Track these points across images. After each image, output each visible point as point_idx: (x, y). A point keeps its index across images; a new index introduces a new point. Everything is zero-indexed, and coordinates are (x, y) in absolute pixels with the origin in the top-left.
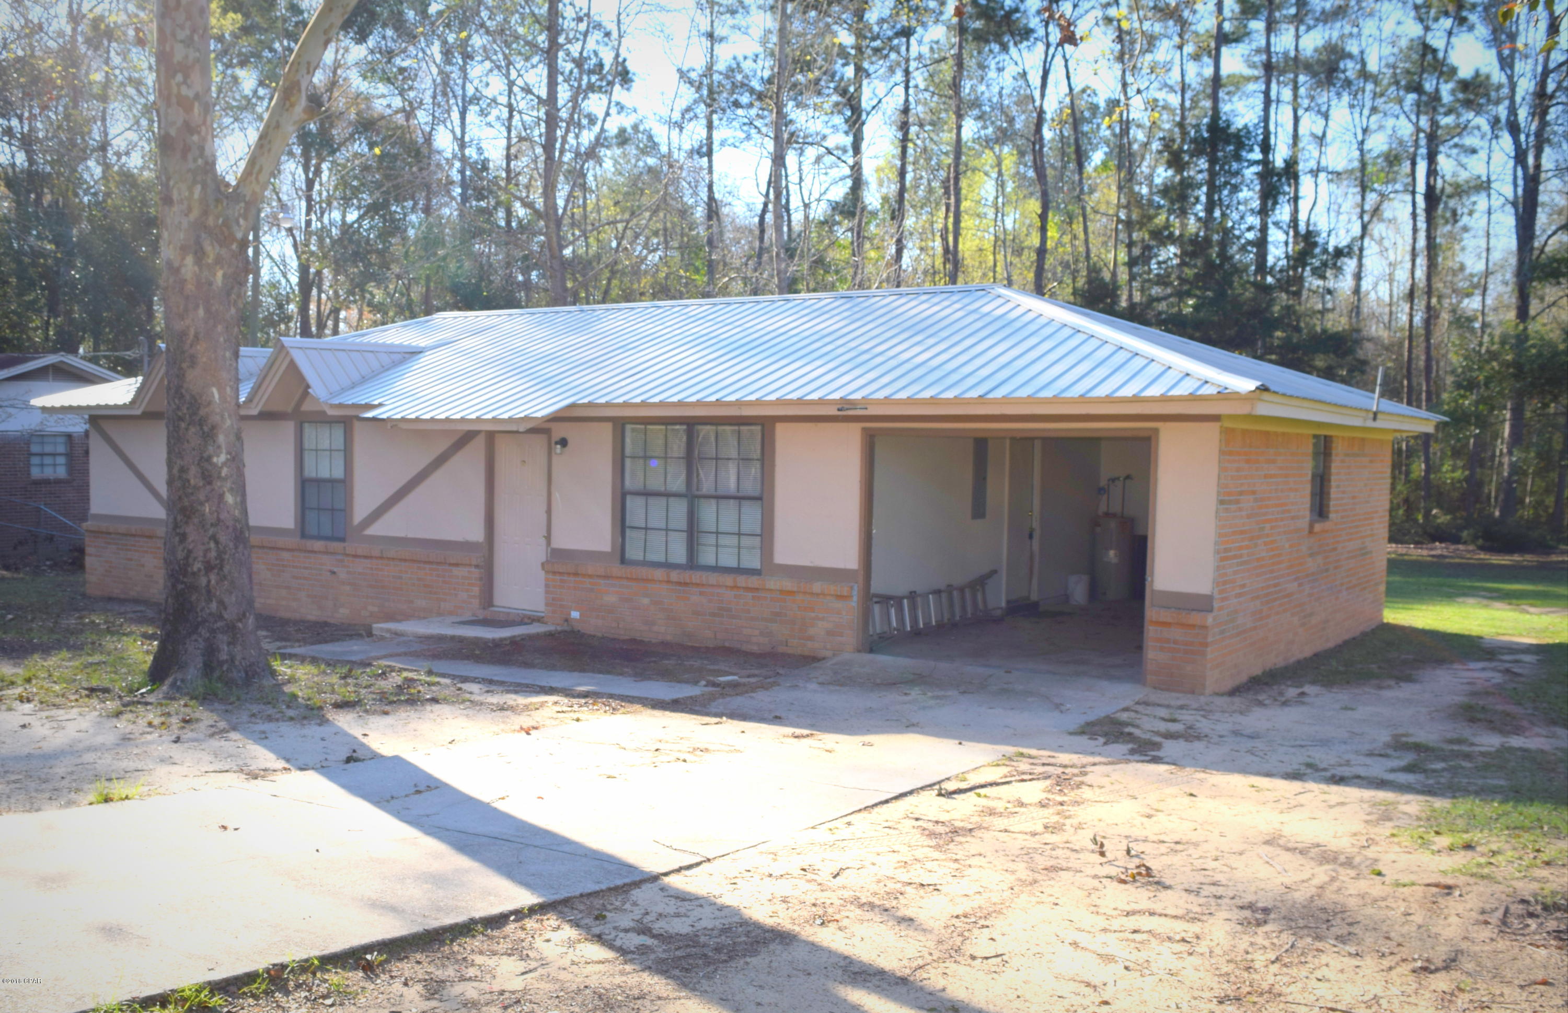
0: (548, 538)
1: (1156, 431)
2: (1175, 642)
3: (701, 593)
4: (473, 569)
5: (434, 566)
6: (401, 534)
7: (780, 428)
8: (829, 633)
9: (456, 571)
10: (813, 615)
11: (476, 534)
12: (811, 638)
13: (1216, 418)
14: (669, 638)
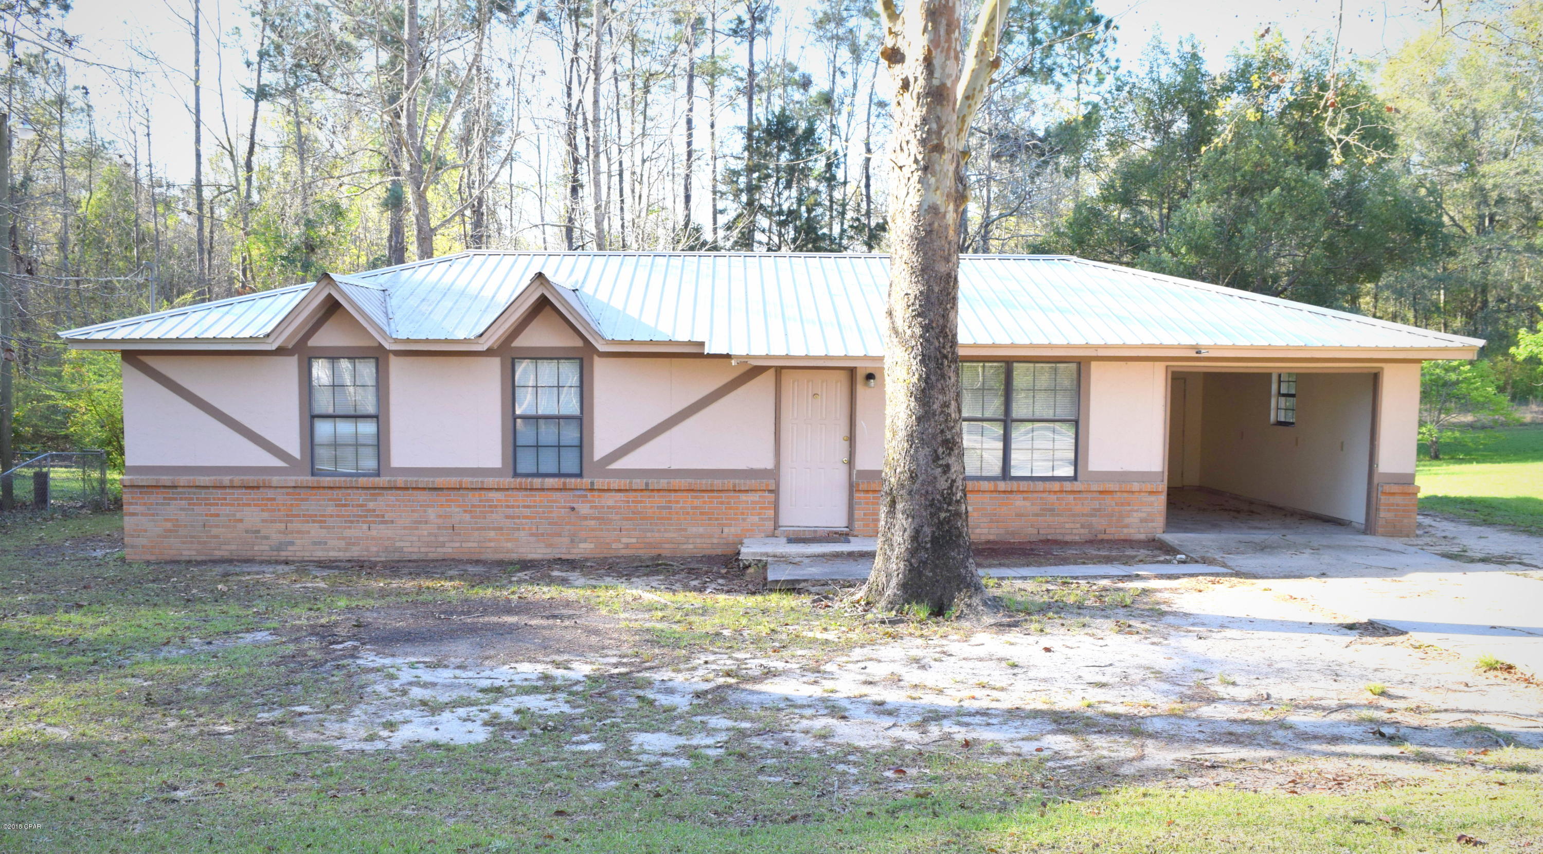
0: (851, 462)
1: (1382, 368)
2: (1397, 505)
3: (1024, 499)
4: (766, 494)
5: (715, 494)
6: (665, 466)
7: (1094, 365)
8: (1142, 521)
9: (743, 497)
10: (1129, 508)
11: (767, 463)
12: (1127, 526)
13: (1418, 361)
14: (991, 538)
